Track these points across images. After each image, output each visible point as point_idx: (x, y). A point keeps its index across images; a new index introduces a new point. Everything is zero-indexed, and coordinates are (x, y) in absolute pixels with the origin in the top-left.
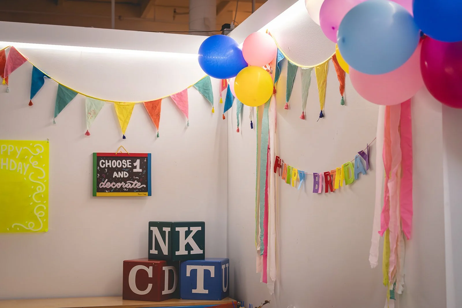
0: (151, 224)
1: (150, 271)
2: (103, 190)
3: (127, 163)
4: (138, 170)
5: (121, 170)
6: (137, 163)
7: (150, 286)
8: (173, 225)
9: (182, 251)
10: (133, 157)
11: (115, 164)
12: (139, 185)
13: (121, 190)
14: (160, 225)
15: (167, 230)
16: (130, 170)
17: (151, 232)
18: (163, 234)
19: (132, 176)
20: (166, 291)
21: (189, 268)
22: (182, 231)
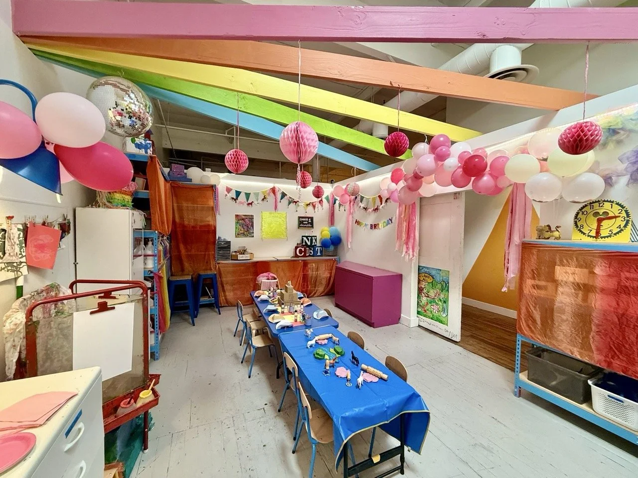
0: (303, 236)
1: (303, 249)
2: (301, 227)
3: (307, 219)
4: (310, 221)
5: (305, 221)
6: (310, 219)
7: (303, 253)
8: (312, 237)
9: (313, 244)
10: (309, 218)
11: (304, 219)
12: (310, 226)
13: (305, 227)
14: (307, 237)
15: (310, 238)
16: (308, 221)
17: (303, 239)
18: (308, 240)
19: (308, 223)
20: (307, 255)
21: (317, 248)
22: (313, 238)
